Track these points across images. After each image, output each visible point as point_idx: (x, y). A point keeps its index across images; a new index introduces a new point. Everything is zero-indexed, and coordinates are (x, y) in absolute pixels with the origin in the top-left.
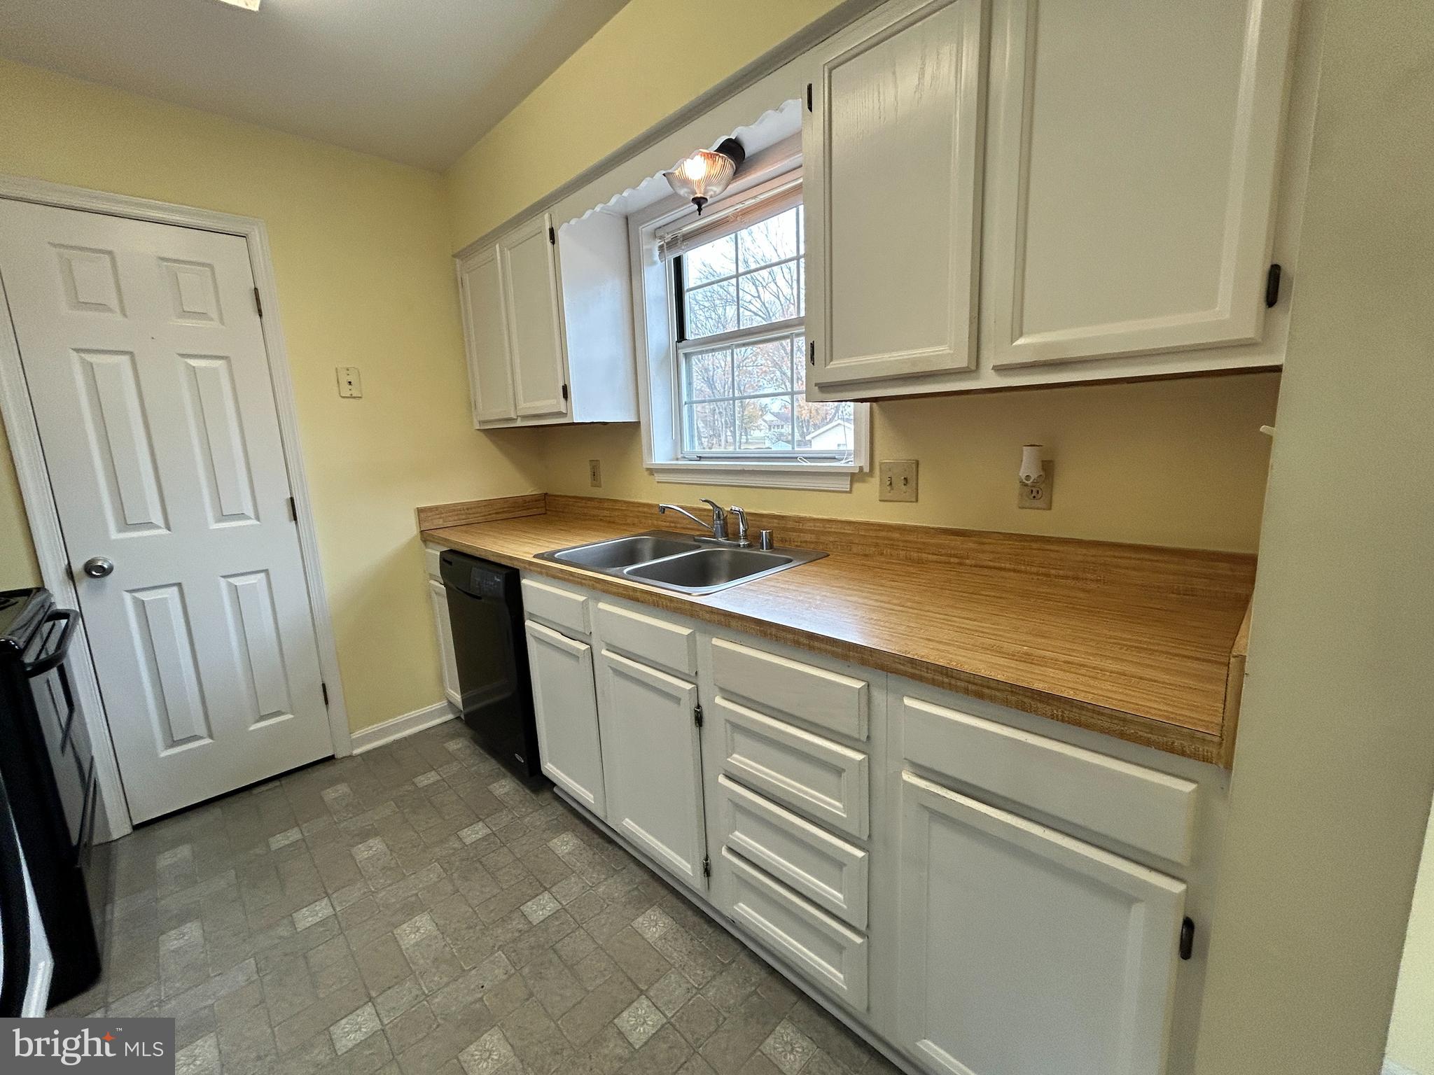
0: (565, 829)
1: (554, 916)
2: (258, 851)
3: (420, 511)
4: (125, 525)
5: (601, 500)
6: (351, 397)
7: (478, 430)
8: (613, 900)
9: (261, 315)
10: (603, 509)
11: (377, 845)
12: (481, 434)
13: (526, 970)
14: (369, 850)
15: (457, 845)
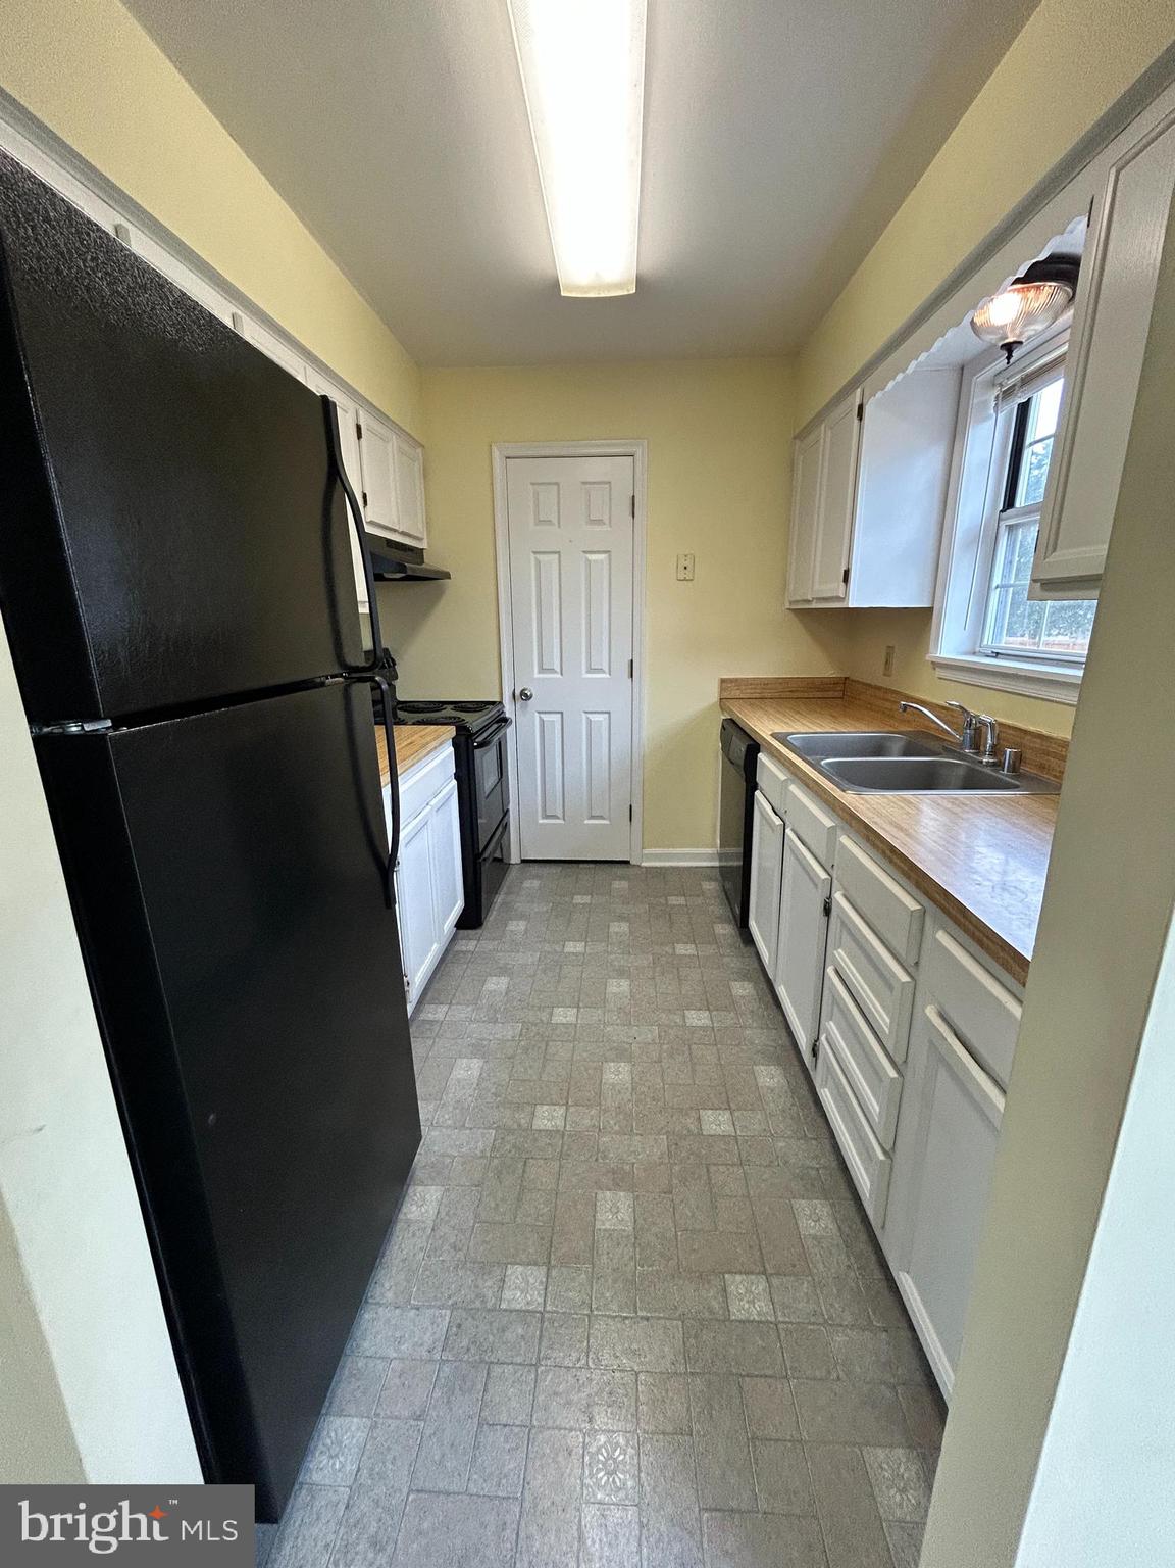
0: (749, 980)
1: (703, 1028)
2: (567, 899)
3: (723, 681)
4: (542, 670)
5: (887, 691)
6: (685, 579)
7: (789, 609)
8: (752, 1044)
9: (634, 517)
10: (887, 700)
11: (624, 927)
12: (791, 615)
13: (665, 1047)
14: (620, 928)
15: (670, 952)
